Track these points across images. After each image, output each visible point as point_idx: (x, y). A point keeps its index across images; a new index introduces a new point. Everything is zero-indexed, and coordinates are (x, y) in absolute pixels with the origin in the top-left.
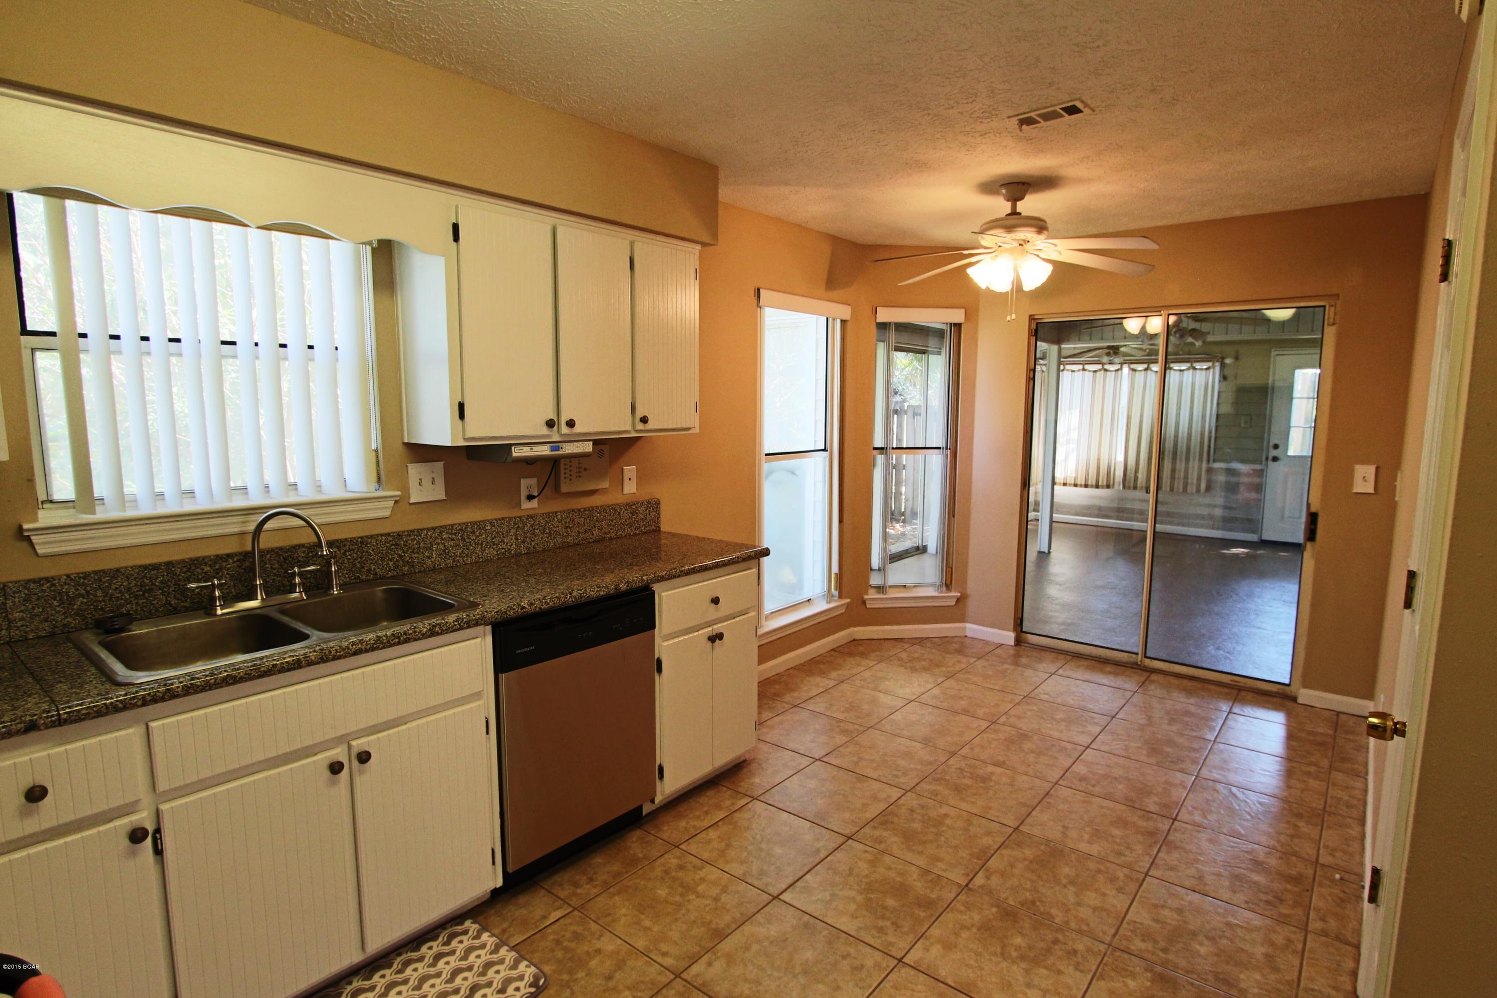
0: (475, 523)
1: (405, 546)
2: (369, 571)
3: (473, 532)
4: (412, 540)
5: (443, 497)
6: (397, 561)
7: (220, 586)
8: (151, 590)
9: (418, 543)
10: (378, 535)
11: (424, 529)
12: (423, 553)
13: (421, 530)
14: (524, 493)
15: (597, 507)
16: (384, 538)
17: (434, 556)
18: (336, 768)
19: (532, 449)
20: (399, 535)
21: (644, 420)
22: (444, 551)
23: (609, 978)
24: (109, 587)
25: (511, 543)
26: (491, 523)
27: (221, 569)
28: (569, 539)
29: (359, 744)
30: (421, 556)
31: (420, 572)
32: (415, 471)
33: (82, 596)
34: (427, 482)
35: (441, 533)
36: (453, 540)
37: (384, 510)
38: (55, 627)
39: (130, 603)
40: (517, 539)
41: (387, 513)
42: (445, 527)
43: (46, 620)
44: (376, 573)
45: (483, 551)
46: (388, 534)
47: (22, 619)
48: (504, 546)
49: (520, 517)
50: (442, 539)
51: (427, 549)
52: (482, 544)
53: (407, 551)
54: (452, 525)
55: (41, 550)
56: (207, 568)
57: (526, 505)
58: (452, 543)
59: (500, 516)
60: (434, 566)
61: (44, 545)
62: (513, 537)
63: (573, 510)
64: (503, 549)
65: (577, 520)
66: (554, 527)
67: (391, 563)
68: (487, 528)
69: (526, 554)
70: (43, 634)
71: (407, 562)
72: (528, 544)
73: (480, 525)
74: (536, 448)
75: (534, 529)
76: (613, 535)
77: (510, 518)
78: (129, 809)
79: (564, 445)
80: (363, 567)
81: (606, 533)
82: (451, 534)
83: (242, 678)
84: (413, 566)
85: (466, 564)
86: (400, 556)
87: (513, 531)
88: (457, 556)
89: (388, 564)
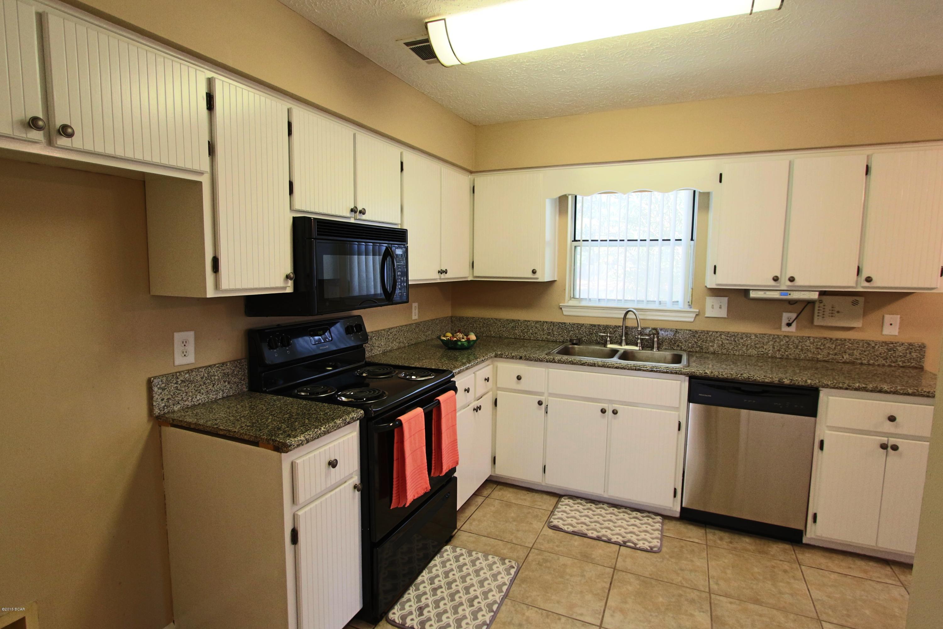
0: (744, 333)
1: (699, 337)
2: (678, 346)
3: (742, 338)
4: (703, 335)
5: (725, 316)
6: (694, 344)
7: (610, 337)
8: (592, 334)
9: (707, 337)
10: (685, 330)
11: (711, 331)
12: (708, 343)
13: (709, 331)
14: (785, 321)
15: (850, 340)
16: (688, 331)
17: (715, 346)
18: (603, 411)
19: (765, 293)
20: (696, 332)
21: (869, 280)
22: (722, 345)
23: (682, 570)
24: (580, 329)
25: (769, 349)
26: (755, 335)
27: (616, 331)
28: (819, 356)
29: (616, 406)
30: (707, 345)
31: (706, 352)
32: (710, 301)
33: (572, 331)
34: (717, 306)
35: (721, 335)
36: (728, 340)
37: (690, 318)
38: (564, 339)
39: (585, 337)
40: (774, 348)
41: (692, 320)
42: (724, 332)
43: (562, 337)
44: (682, 348)
45: (747, 350)
46: (690, 330)
47: (556, 335)
48: (764, 350)
49: (778, 335)
50: (721, 338)
51: (711, 341)
52: (747, 346)
53: (700, 340)
54: (729, 332)
55: (565, 313)
56: (611, 330)
57: (785, 329)
58: (727, 341)
59: (764, 333)
60: (715, 352)
61: (566, 312)
62: (771, 346)
63: (825, 338)
64: (762, 351)
65: (827, 345)
66: (806, 346)
67: (690, 345)
68: (752, 337)
69: (780, 358)
70: (561, 341)
71: (699, 346)
72: (782, 352)
73: (748, 336)
74: (768, 293)
75: (789, 344)
76: (865, 362)
77: (770, 335)
78: (541, 394)
79: (792, 293)
80: (675, 343)
81: (857, 359)
82: (728, 337)
83: (575, 363)
84: (702, 349)
85: (735, 355)
86: (695, 342)
87: (771, 343)
88: (729, 349)
89: (688, 345)
